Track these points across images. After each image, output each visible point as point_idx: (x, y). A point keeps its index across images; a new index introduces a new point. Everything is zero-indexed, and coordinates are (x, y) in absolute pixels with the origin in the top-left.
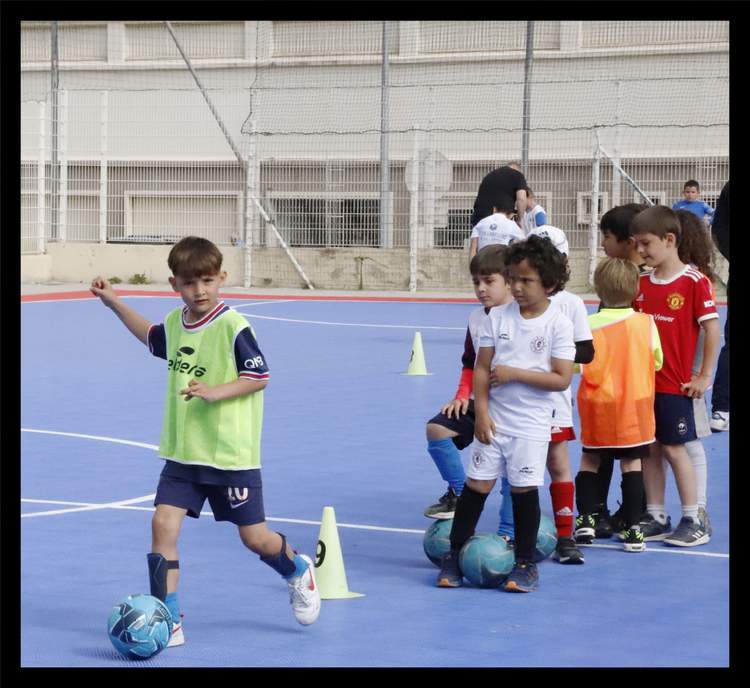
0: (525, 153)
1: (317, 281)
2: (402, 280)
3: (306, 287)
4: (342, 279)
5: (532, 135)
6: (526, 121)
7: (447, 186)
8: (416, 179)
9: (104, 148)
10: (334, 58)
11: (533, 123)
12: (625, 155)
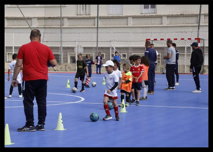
0: (97, 46)
1: (57, 69)
2: (74, 69)
3: (55, 71)
4: (62, 69)
5: (99, 43)
6: (97, 40)
7: (82, 52)
8: (77, 50)
9: (13, 44)
10: (50, 26)
11: (99, 40)
12: (116, 46)
